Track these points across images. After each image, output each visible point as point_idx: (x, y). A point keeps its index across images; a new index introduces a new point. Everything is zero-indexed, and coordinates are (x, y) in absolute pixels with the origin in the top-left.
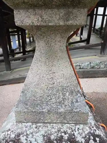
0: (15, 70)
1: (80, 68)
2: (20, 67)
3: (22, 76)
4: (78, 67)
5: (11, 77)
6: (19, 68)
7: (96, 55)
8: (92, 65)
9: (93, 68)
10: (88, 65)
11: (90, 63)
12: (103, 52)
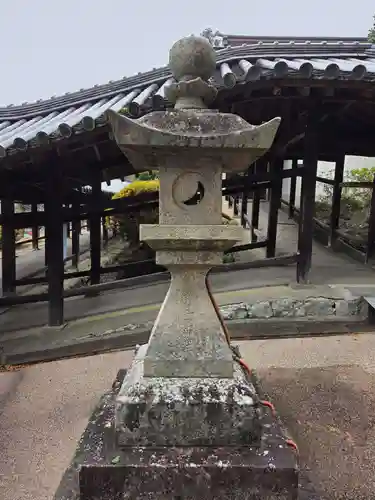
0: (72, 323)
1: (248, 316)
2: (85, 314)
3: (99, 339)
4: (242, 314)
5: (67, 342)
6: (85, 317)
7: (287, 285)
8: (275, 307)
9: (278, 314)
10: (266, 307)
11: (271, 303)
12: (303, 276)
